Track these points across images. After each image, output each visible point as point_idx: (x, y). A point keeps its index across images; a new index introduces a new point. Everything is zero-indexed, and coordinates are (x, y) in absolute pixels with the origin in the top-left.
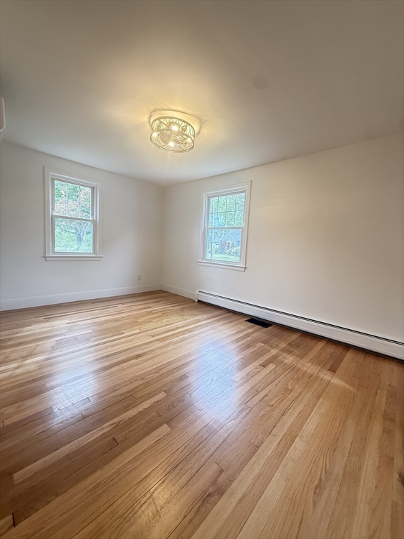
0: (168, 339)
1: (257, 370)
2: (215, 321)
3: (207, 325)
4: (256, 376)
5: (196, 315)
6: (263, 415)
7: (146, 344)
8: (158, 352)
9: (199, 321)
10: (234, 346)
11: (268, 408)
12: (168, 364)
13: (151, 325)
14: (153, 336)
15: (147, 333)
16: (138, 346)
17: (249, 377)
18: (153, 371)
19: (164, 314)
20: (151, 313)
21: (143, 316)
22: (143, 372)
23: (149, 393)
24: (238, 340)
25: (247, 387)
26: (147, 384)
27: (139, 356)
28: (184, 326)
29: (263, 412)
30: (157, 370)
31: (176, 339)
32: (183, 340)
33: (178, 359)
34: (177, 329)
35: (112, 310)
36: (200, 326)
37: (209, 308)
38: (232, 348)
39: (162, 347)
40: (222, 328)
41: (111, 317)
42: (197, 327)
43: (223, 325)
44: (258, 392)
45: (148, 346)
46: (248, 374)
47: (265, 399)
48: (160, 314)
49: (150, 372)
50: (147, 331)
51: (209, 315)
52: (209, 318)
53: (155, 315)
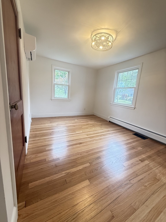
0: (94, 138)
1: (137, 163)
2: (116, 132)
3: (112, 133)
4: (137, 166)
5: (108, 128)
6: (140, 191)
7: (84, 138)
8: (89, 143)
9: (109, 131)
10: (125, 147)
11: (143, 187)
12: (93, 150)
13: (88, 130)
14: (87, 135)
15: (85, 133)
16: (81, 139)
17: (132, 166)
18: (86, 152)
19: (93, 126)
20: (88, 124)
21: (85, 126)
22: (82, 151)
23: (82, 162)
24: (127, 144)
25: (131, 171)
26: (83, 157)
27: (81, 143)
28: (101, 133)
29: (139, 189)
30: (87, 151)
31: (97, 138)
32: (101, 139)
33: (97, 148)
34: (98, 133)
35: (73, 121)
36: (109, 133)
37: (114, 125)
38: (124, 147)
39: (91, 141)
40: (120, 136)
41: (72, 124)
42: (107, 134)
43: (120, 135)
44: (137, 176)
45: (85, 139)
46: (132, 164)
47: (142, 181)
48: (92, 125)
49: (84, 152)
50: (85, 132)
51: (114, 129)
52: (114, 130)
53: (89, 126)
